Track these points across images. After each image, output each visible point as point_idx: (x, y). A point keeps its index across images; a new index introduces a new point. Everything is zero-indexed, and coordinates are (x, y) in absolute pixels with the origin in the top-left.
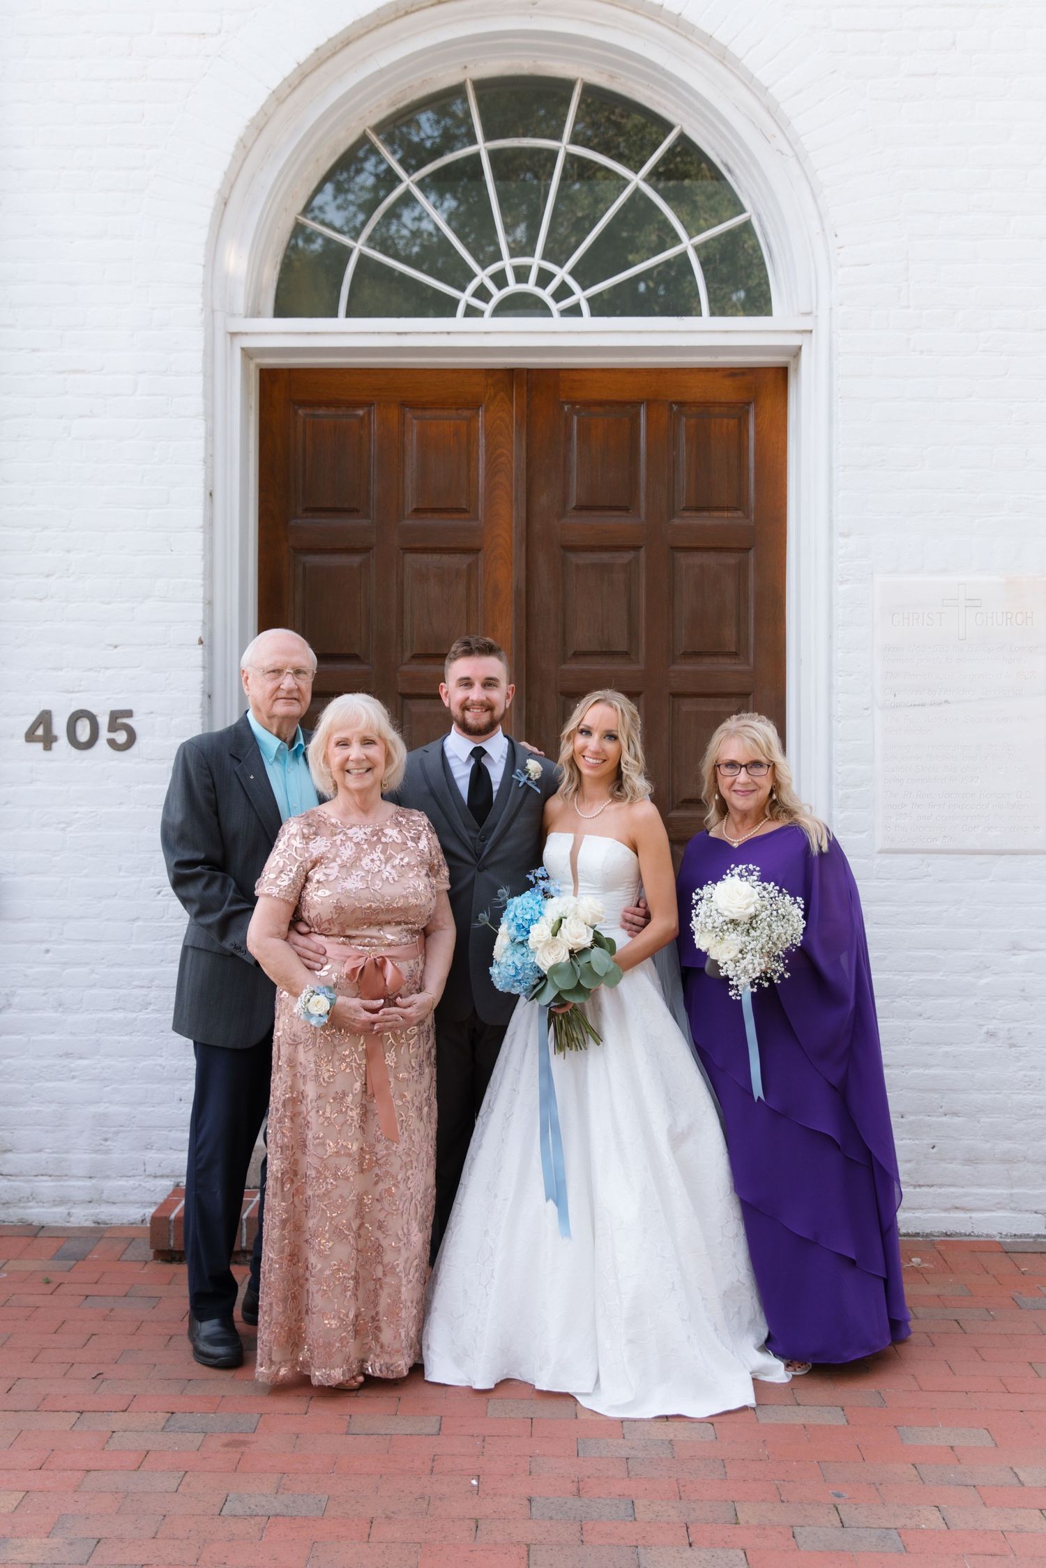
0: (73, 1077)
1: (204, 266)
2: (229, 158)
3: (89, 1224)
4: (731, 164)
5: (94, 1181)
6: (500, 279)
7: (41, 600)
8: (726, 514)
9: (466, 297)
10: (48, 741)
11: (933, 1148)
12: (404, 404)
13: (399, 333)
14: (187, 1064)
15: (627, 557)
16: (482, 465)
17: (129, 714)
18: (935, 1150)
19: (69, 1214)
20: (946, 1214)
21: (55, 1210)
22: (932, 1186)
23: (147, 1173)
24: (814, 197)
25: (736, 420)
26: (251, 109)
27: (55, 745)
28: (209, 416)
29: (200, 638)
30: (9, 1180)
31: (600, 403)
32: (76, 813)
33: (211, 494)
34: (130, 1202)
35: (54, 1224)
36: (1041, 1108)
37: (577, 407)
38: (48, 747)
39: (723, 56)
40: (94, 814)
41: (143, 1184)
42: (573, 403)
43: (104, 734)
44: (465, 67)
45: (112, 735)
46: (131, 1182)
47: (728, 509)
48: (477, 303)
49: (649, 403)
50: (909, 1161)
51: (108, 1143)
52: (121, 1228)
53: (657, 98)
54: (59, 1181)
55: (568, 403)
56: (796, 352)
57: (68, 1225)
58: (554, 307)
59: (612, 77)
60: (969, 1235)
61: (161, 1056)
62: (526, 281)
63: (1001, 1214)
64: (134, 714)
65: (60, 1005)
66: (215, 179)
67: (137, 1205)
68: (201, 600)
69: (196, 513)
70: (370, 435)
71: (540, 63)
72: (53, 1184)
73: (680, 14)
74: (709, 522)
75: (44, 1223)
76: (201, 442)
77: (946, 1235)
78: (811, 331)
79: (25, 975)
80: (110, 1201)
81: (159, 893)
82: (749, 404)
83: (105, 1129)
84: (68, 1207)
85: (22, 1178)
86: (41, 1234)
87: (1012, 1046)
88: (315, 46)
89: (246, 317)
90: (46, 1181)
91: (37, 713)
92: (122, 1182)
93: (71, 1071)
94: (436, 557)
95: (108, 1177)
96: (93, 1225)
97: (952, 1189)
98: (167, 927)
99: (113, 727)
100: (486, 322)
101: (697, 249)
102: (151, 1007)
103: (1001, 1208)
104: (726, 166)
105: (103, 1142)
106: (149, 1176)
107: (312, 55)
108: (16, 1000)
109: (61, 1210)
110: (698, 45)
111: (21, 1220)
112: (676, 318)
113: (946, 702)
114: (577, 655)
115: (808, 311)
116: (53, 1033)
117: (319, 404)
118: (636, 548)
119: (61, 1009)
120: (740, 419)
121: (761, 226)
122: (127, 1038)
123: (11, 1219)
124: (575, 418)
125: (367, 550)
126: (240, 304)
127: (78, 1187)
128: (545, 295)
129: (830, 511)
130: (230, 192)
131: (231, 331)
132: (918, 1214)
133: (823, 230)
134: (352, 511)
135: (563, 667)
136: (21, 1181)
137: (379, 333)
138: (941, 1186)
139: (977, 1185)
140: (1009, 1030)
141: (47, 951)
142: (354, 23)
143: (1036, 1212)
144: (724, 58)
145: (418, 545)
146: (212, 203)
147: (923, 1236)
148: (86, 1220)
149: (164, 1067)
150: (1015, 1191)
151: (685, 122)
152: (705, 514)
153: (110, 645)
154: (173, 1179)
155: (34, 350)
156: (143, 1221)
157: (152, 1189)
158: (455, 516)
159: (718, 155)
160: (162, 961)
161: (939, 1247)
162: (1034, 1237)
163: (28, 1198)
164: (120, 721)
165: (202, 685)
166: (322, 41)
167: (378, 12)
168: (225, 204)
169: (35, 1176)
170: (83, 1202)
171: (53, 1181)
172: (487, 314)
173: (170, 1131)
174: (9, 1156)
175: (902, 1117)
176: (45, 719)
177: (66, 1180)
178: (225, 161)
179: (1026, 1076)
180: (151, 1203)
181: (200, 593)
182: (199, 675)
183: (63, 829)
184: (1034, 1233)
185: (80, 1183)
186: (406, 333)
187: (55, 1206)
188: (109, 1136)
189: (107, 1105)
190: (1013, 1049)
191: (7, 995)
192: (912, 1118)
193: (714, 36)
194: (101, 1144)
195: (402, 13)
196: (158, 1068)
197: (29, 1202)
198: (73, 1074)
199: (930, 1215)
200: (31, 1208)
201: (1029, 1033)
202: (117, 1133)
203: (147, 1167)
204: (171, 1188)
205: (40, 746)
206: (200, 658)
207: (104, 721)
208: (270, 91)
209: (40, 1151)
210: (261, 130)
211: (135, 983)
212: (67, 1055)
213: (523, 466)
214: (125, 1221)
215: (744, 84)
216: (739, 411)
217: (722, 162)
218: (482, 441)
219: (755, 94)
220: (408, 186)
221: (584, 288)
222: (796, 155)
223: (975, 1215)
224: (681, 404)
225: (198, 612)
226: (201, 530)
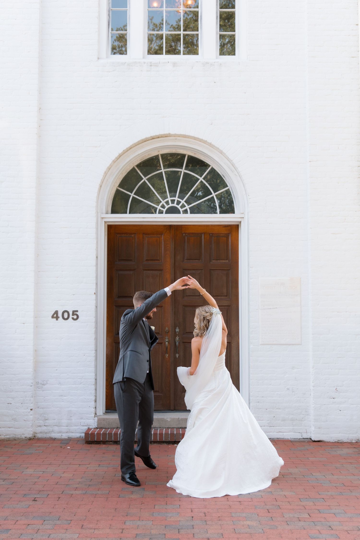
0: (63, 401)
1: (96, 202)
2: (102, 176)
3: (67, 438)
4: (224, 175)
5: (68, 427)
6: (167, 203)
7: (56, 283)
8: (224, 261)
9: (159, 207)
10: (57, 318)
11: (274, 417)
12: (143, 234)
13: (143, 218)
14: (91, 398)
15: (199, 272)
16: (163, 249)
17: (77, 311)
18: (275, 417)
19: (62, 435)
20: (277, 434)
21: (58, 434)
22: (274, 427)
23: (81, 425)
24: (244, 186)
25: (226, 238)
26: (108, 165)
27: (59, 319)
28: (97, 238)
29: (95, 293)
30: (47, 427)
31: (193, 233)
32: (64, 336)
33: (97, 257)
34: (77, 432)
35: (58, 438)
36: (300, 407)
37: (187, 234)
38: (57, 320)
39: (221, 152)
40: (68, 336)
41: (80, 428)
42: (186, 233)
43: (71, 316)
44: (159, 151)
45: (73, 317)
46: (77, 427)
47: (224, 260)
48: (162, 209)
49: (204, 233)
50: (269, 420)
51: (71, 418)
52: (75, 438)
53: (206, 159)
54: (59, 427)
55: (184, 233)
56: (240, 222)
57: (61, 438)
58: (181, 210)
59: (195, 154)
60: (283, 439)
61: (85, 396)
62: (174, 203)
63: (291, 433)
64: (78, 311)
65: (60, 383)
66: (99, 181)
67: (78, 433)
68: (95, 283)
69: (94, 262)
70: (135, 241)
71: (177, 150)
72: (58, 428)
73: (211, 143)
74: (219, 263)
75: (55, 438)
76: (95, 245)
77: (278, 439)
78: (243, 218)
79: (51, 376)
80: (72, 432)
81: (84, 355)
82: (229, 234)
83: (71, 414)
84: (61, 434)
85: (50, 426)
86: (55, 440)
87: (293, 392)
88: (123, 150)
89: (105, 214)
90: (56, 427)
91: (55, 311)
92: (75, 427)
93: (62, 400)
94: (152, 272)
95: (72, 426)
96: (68, 438)
97: (279, 427)
98: (87, 364)
99: (73, 314)
100: (164, 215)
101: (216, 195)
102: (82, 384)
103: (290, 432)
104: (223, 175)
105: (70, 417)
106: (82, 426)
107: (122, 152)
108: (48, 382)
109: (60, 434)
110: (216, 149)
111: (50, 437)
112: (211, 214)
113: (276, 308)
114: (186, 296)
115: (243, 213)
116: (58, 390)
117: (123, 233)
118: (202, 270)
119: (60, 384)
120: (227, 238)
121: (232, 190)
122: (76, 391)
123: (47, 437)
124: (186, 237)
125: (134, 270)
126: (104, 211)
127: (64, 429)
128: (179, 207)
129: (248, 261)
130: (102, 184)
131: (102, 217)
132: (271, 433)
133: (246, 194)
134: (131, 260)
135: (183, 299)
136: (50, 427)
137: (138, 218)
138: (276, 426)
139: (285, 426)
140: (292, 388)
141: (57, 370)
142: (133, 144)
143: (299, 433)
144: (222, 153)
145: (147, 269)
146: (98, 187)
147: (272, 439)
148: (66, 437)
149: (85, 399)
150: (294, 428)
151: (213, 165)
152: (218, 261)
153: (73, 294)
154: (88, 427)
155: (54, 223)
156: (80, 437)
157: (82, 429)
158: (156, 261)
159: (221, 173)
160: (85, 372)
161: (276, 441)
162: (299, 439)
163: (51, 431)
164: (75, 313)
165: (95, 304)
166: (125, 148)
167: (138, 142)
168: (101, 187)
169: (53, 426)
170: (65, 432)
171: (58, 427)
172: (164, 212)
173: (87, 414)
174: (47, 421)
175: (267, 410)
176: (56, 312)
177: (61, 427)
178: (101, 177)
179: (296, 399)
180: (82, 432)
181: (95, 282)
182: (94, 302)
183: (61, 340)
184: (299, 438)
185: (64, 428)
186: (145, 218)
187: (58, 433)
188: (72, 416)
189: (71, 408)
190: (293, 393)
191: (47, 381)
192: (269, 410)
193: (219, 148)
194: (70, 418)
195: (144, 141)
196: (84, 399)
197: (52, 432)
198: (63, 400)
199: (273, 434)
200: (53, 434)
201: (297, 389)
202: (74, 415)
203: (81, 423)
204: (87, 429)
205: (55, 319)
206: (95, 298)
207: (71, 313)
208: (112, 160)
209: (55, 420)
210: (110, 169)
211: (78, 378)
212: (61, 396)
213: (173, 249)
214: (76, 437)
215: (227, 159)
216: (227, 236)
217: (222, 175)
218: (163, 243)
219: (230, 161)
220: (145, 180)
221: (188, 205)
222: (239, 176)
223: (284, 434)
224: (212, 234)
225: (94, 286)
226: (95, 266)
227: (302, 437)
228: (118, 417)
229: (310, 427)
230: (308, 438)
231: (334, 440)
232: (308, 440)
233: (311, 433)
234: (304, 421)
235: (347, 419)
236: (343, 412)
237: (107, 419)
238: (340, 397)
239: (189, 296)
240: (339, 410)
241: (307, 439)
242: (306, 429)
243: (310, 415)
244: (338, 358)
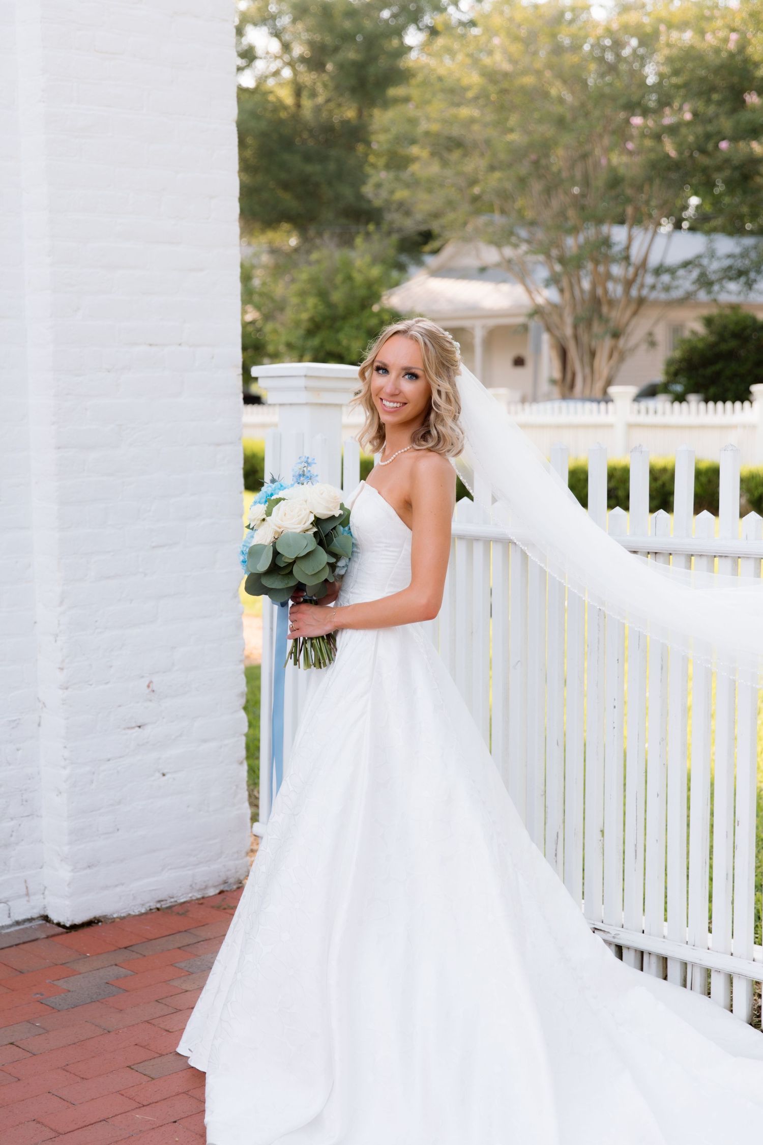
227: (9, 917)
229: (41, 868)
230: (35, 916)
231: (143, 905)
232: (34, 924)
233: (46, 892)
234: (17, 844)
235: (188, 807)
236: (174, 779)
238: (163, 718)
240: (159, 772)
241: (31, 920)
242: (26, 882)
243: (38, 816)
244: (154, 547)
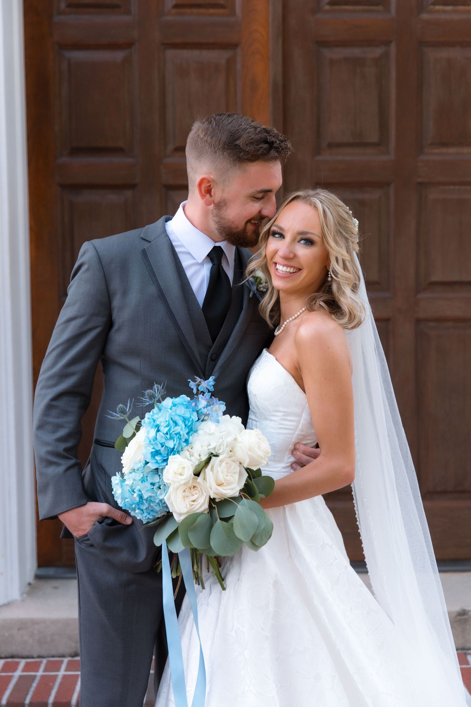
15: (378, 52)
74: (456, 17)
94: (196, 53)
114: (331, 146)
118: (387, 43)
125: (129, 45)
134: (114, 7)
135: (319, 158)
145: (178, 40)
152: (449, 8)
158: (213, 11)
228: (75, 614)
237: (34, 622)
239: (339, 145)
